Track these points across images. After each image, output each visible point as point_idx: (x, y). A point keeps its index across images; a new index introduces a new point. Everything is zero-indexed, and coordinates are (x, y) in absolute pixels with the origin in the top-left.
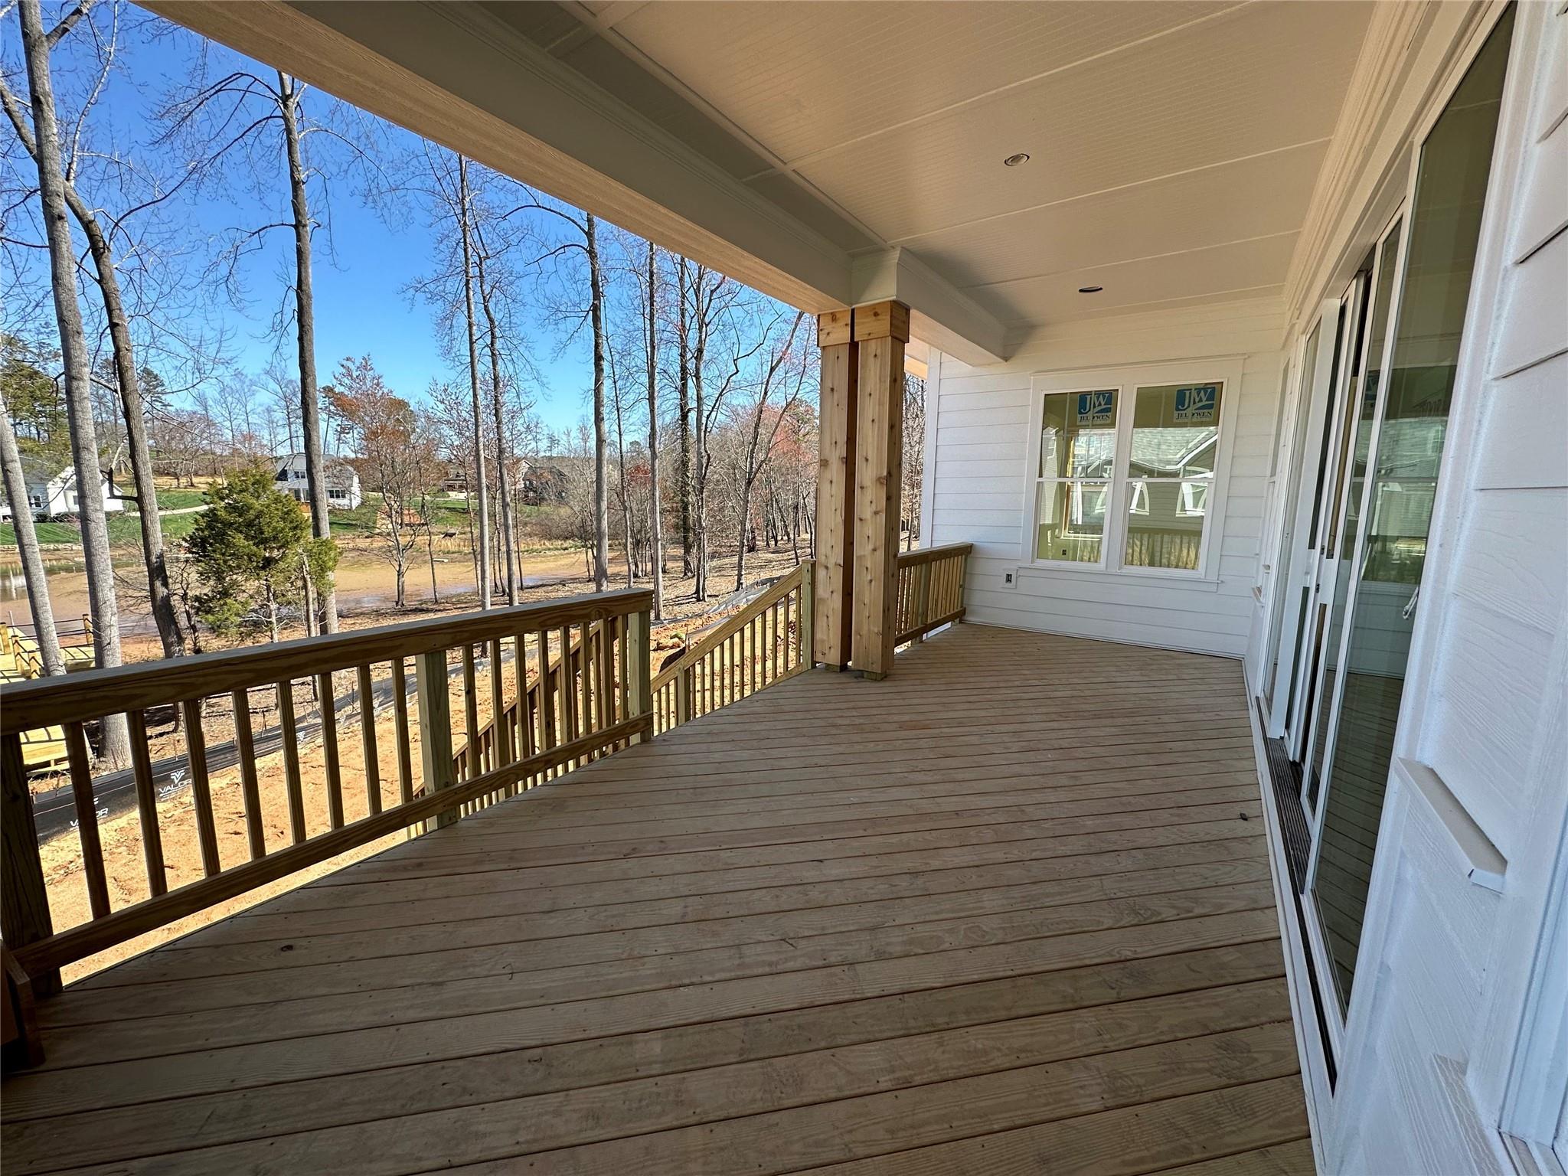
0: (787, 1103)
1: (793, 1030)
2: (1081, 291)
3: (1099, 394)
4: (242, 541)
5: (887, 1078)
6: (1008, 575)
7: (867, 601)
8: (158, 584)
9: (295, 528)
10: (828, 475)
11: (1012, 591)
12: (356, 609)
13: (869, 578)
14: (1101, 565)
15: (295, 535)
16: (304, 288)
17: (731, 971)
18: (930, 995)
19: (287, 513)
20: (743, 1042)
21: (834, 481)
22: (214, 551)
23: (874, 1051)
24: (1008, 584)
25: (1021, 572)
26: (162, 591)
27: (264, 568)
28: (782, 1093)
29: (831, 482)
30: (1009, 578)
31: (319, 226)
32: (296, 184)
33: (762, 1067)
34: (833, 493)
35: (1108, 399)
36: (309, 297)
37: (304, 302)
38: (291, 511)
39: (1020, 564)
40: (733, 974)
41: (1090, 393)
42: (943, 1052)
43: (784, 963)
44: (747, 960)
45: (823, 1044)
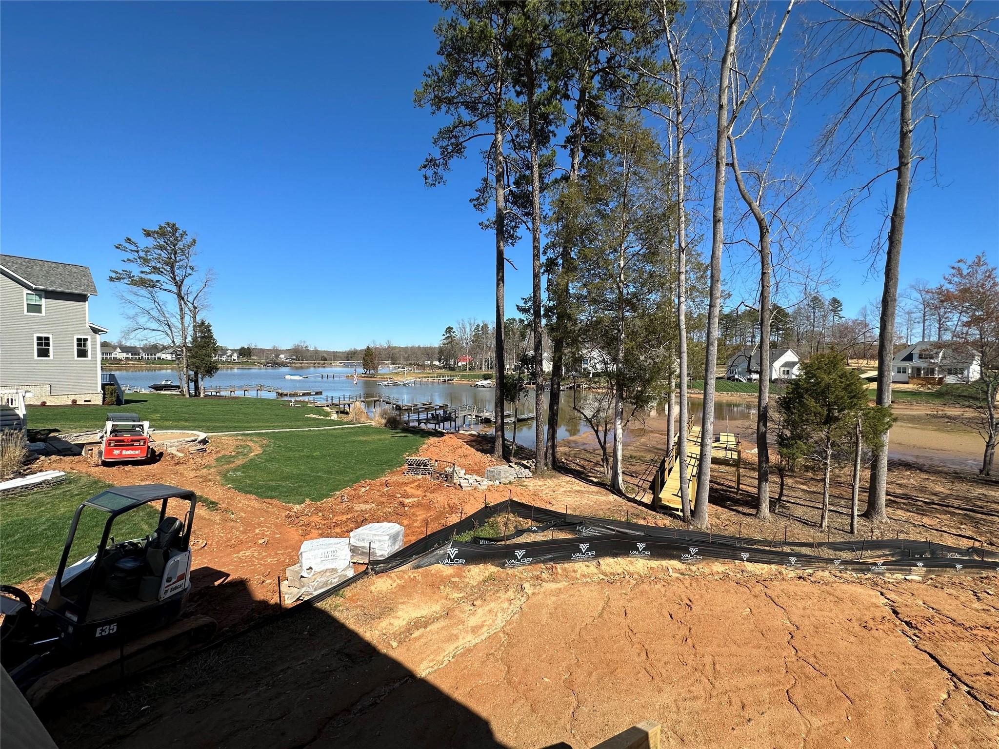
4: (813, 403)
8: (761, 424)
9: (854, 397)
12: (938, 466)
15: (852, 402)
16: (898, 213)
19: (848, 385)
22: (794, 408)
26: (763, 429)
27: (825, 423)
31: (923, 159)
32: (904, 135)
36: (902, 218)
37: (897, 224)
38: (852, 383)
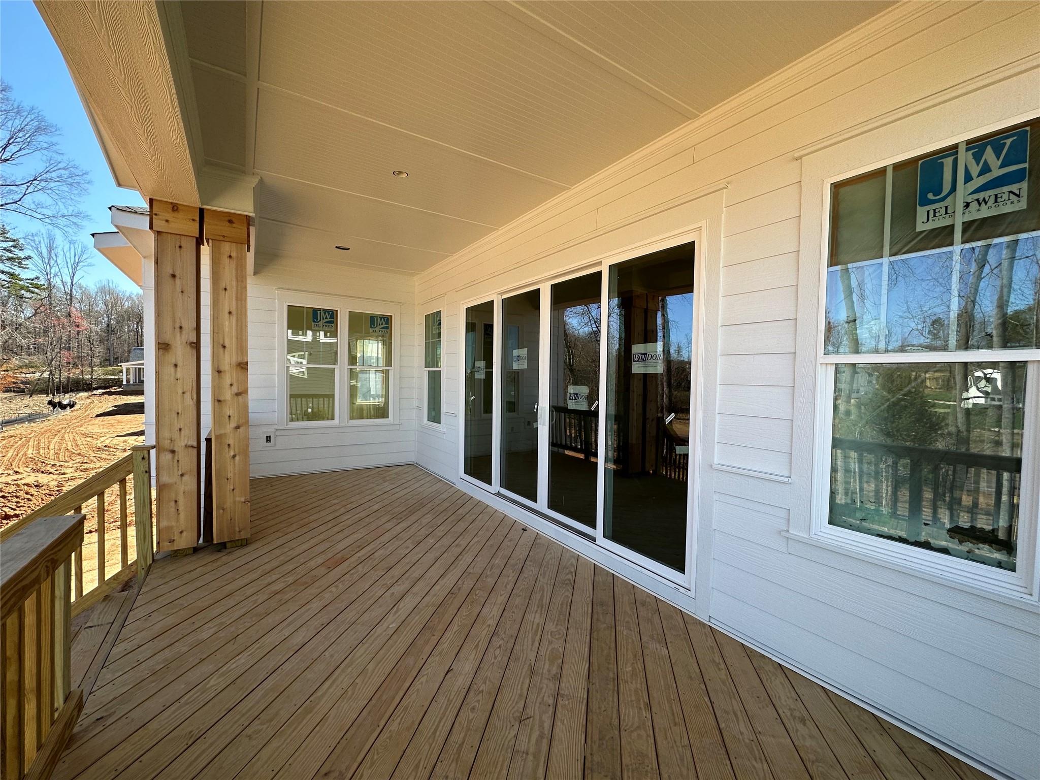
0: (655, 766)
1: (603, 744)
2: (336, 247)
3: (325, 311)
5: (644, 712)
6: (267, 437)
7: (230, 475)
10: (170, 358)
11: (272, 448)
13: (232, 453)
14: (336, 421)
17: (538, 765)
18: (593, 671)
20: (606, 776)
21: (180, 364)
23: (625, 710)
24: (269, 444)
25: (278, 433)
28: (648, 766)
29: (176, 366)
30: (268, 439)
33: (628, 770)
34: (179, 376)
35: (331, 316)
39: (276, 427)
40: (542, 764)
41: (320, 309)
42: (632, 683)
43: (543, 728)
44: (532, 750)
45: (617, 732)
